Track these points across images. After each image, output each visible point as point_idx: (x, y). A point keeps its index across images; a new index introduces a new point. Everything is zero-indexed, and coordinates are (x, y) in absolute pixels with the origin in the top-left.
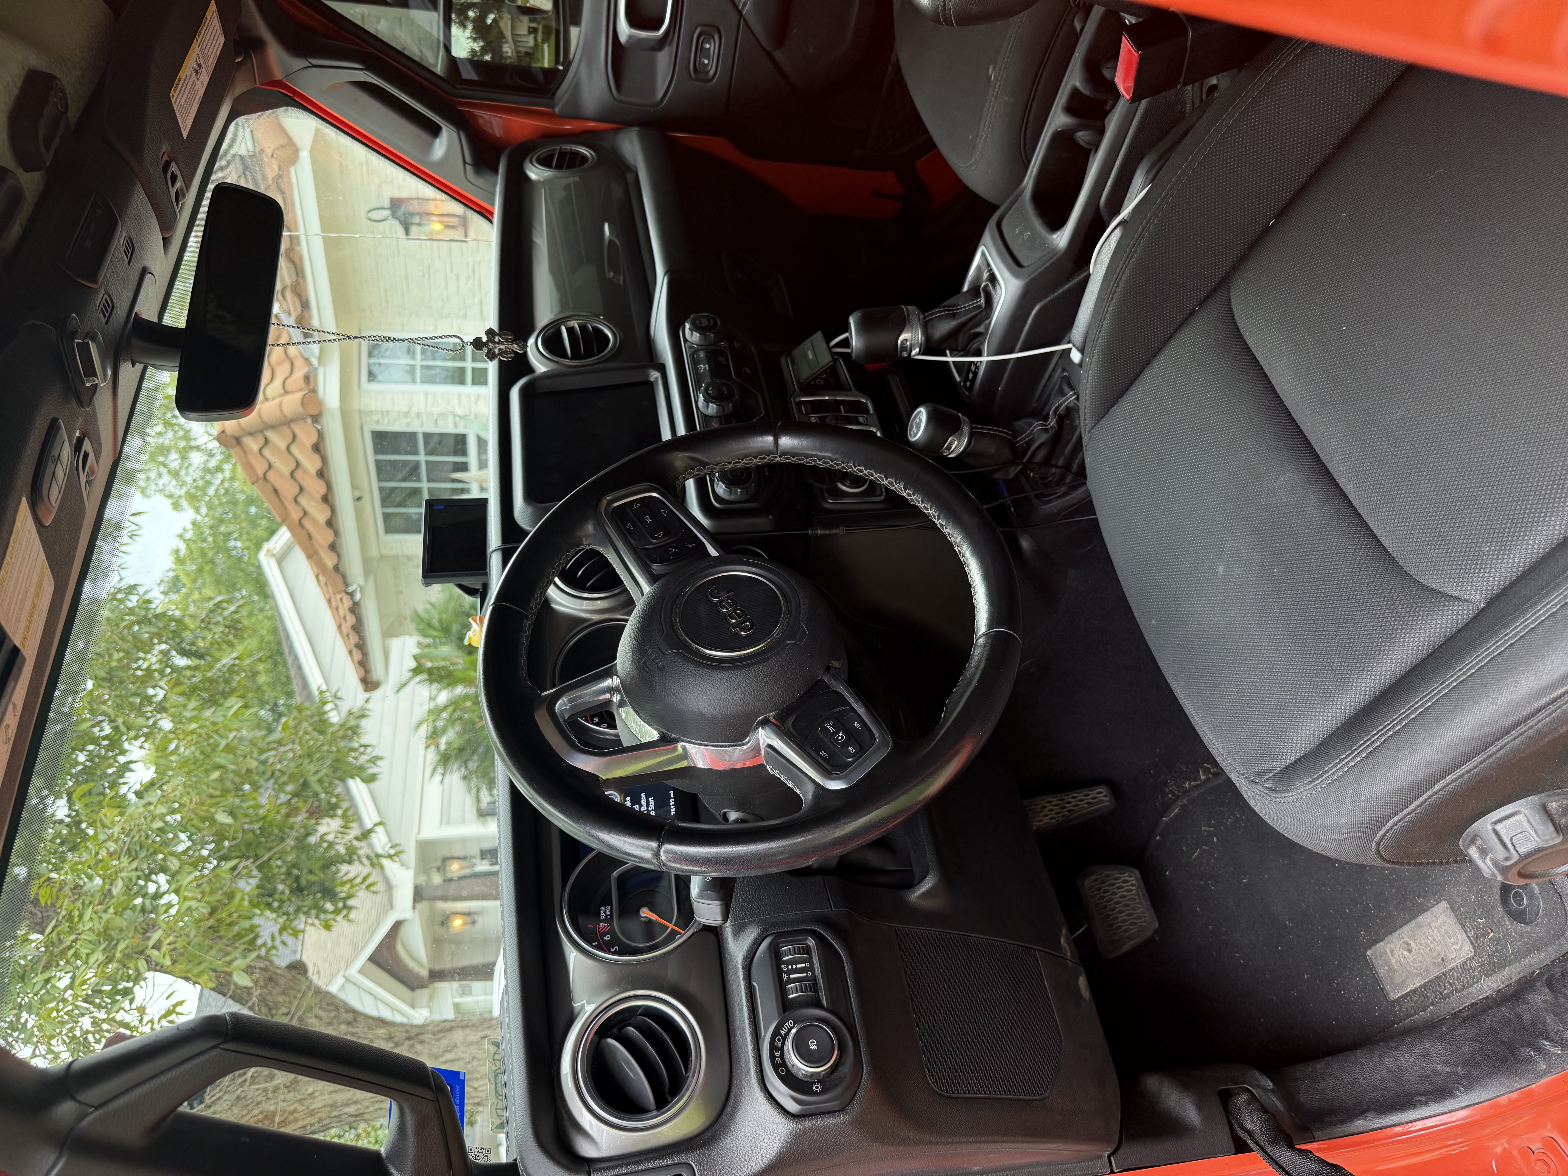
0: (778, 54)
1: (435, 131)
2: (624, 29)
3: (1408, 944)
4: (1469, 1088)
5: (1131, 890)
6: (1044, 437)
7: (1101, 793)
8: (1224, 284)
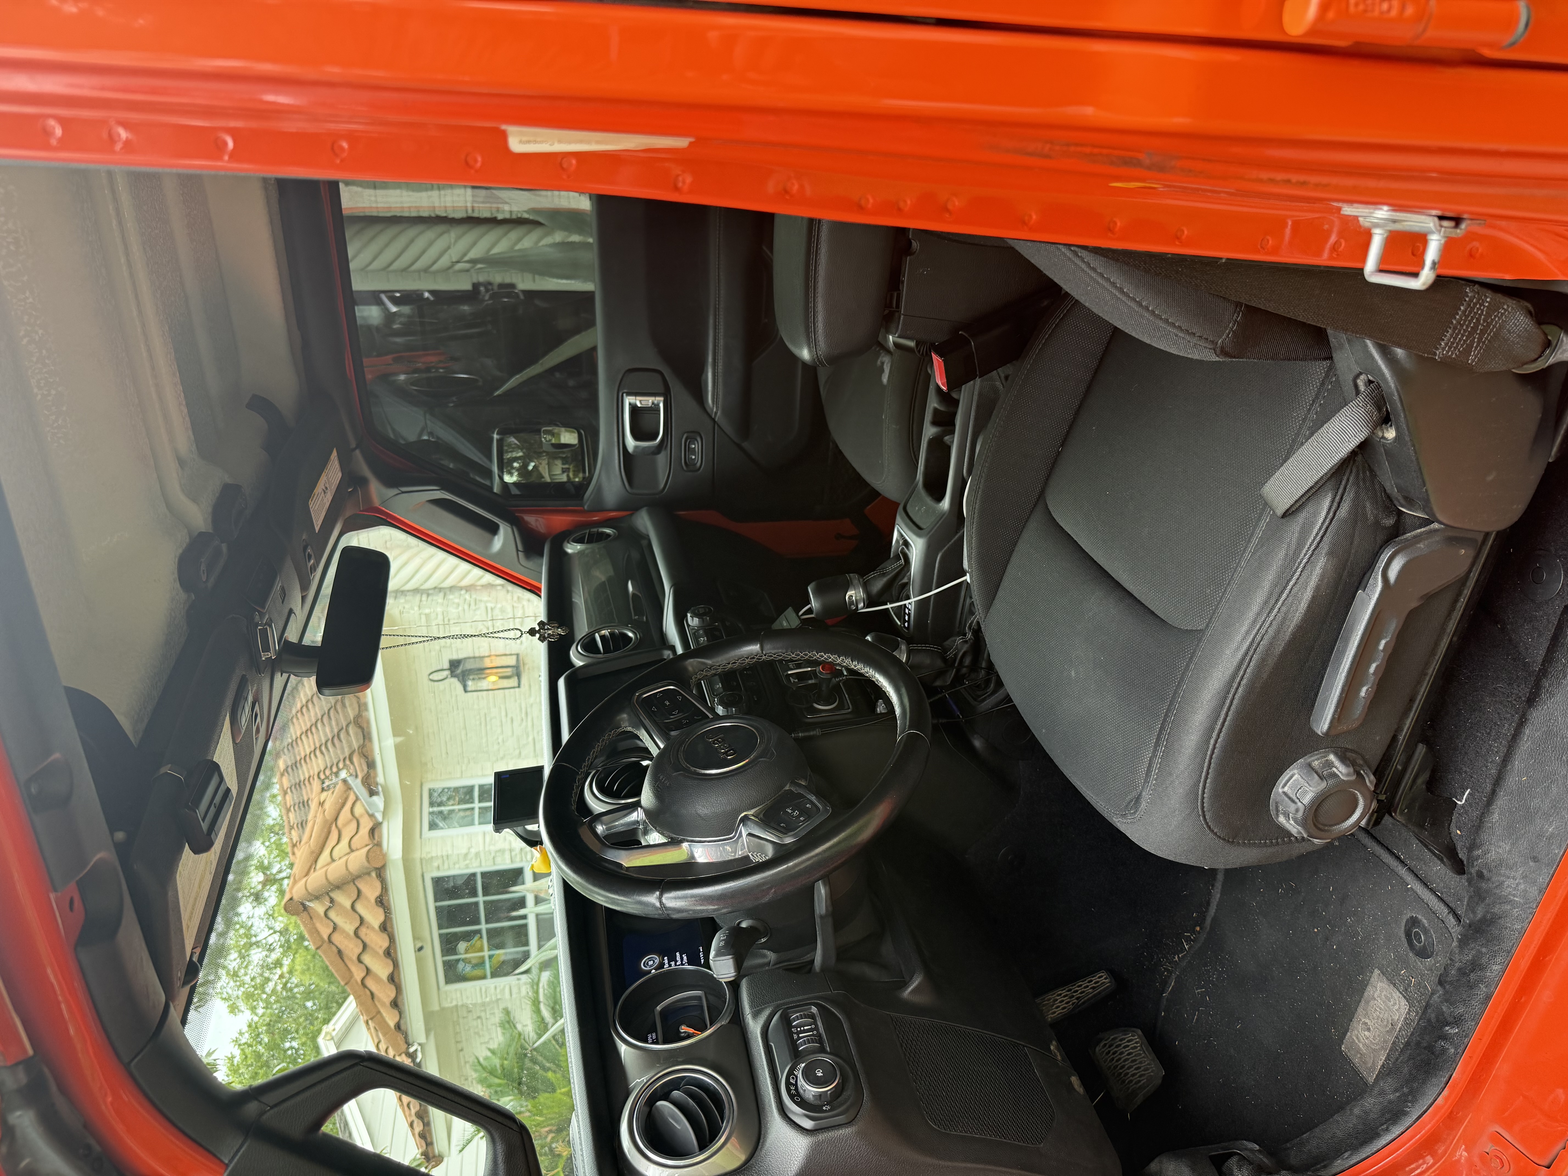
0: (745, 445)
1: (493, 529)
2: (631, 443)
3: (1366, 1024)
4: (1414, 1101)
5: (1136, 1047)
6: (965, 647)
7: (1102, 976)
8: (1042, 495)
